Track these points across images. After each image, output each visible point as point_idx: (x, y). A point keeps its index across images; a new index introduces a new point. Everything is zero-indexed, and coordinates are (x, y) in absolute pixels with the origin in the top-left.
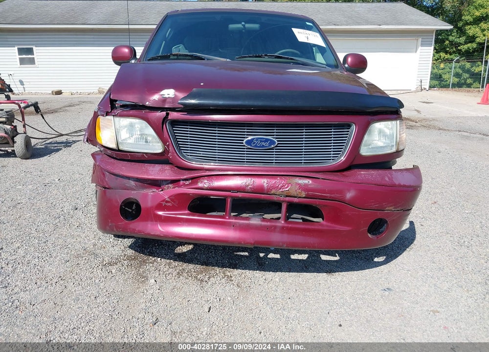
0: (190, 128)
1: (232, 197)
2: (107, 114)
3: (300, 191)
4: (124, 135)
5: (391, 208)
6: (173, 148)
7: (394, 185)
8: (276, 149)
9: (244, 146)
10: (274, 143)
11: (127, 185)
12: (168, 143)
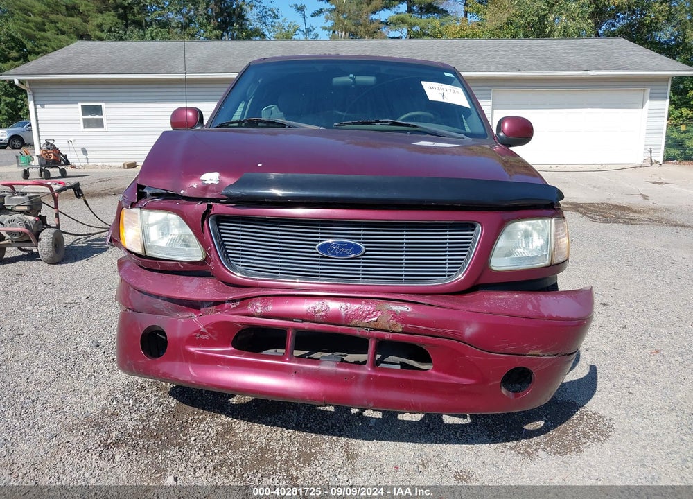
0: (242, 227)
1: (295, 328)
2: (133, 205)
3: (394, 322)
4: (154, 235)
5: (536, 352)
6: (216, 255)
7: (541, 318)
8: (363, 259)
9: (317, 253)
10: (360, 249)
11: (155, 306)
12: (209, 248)
